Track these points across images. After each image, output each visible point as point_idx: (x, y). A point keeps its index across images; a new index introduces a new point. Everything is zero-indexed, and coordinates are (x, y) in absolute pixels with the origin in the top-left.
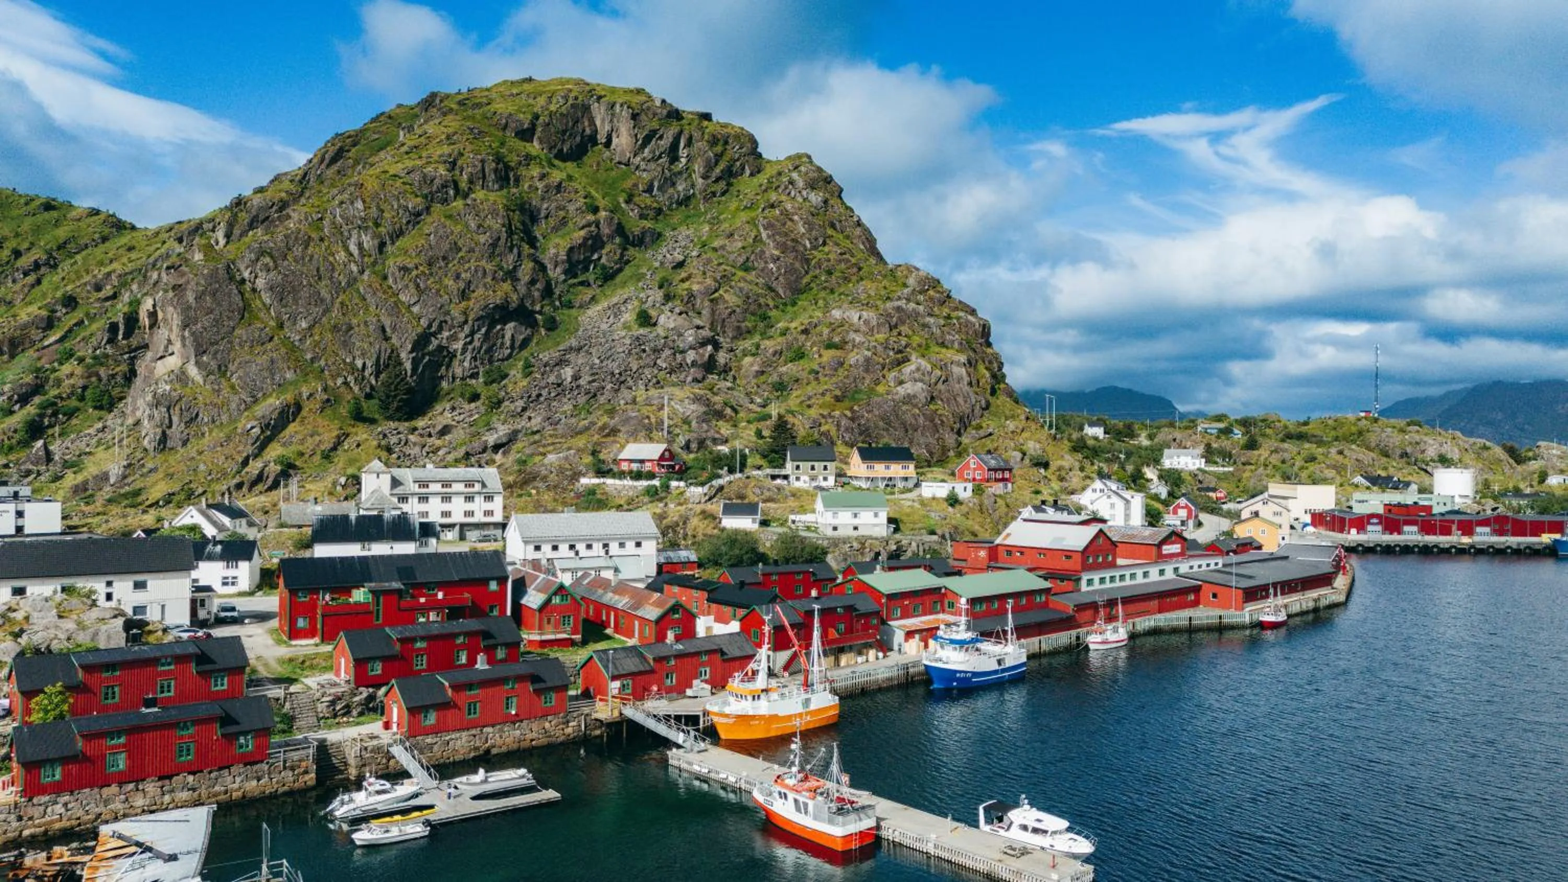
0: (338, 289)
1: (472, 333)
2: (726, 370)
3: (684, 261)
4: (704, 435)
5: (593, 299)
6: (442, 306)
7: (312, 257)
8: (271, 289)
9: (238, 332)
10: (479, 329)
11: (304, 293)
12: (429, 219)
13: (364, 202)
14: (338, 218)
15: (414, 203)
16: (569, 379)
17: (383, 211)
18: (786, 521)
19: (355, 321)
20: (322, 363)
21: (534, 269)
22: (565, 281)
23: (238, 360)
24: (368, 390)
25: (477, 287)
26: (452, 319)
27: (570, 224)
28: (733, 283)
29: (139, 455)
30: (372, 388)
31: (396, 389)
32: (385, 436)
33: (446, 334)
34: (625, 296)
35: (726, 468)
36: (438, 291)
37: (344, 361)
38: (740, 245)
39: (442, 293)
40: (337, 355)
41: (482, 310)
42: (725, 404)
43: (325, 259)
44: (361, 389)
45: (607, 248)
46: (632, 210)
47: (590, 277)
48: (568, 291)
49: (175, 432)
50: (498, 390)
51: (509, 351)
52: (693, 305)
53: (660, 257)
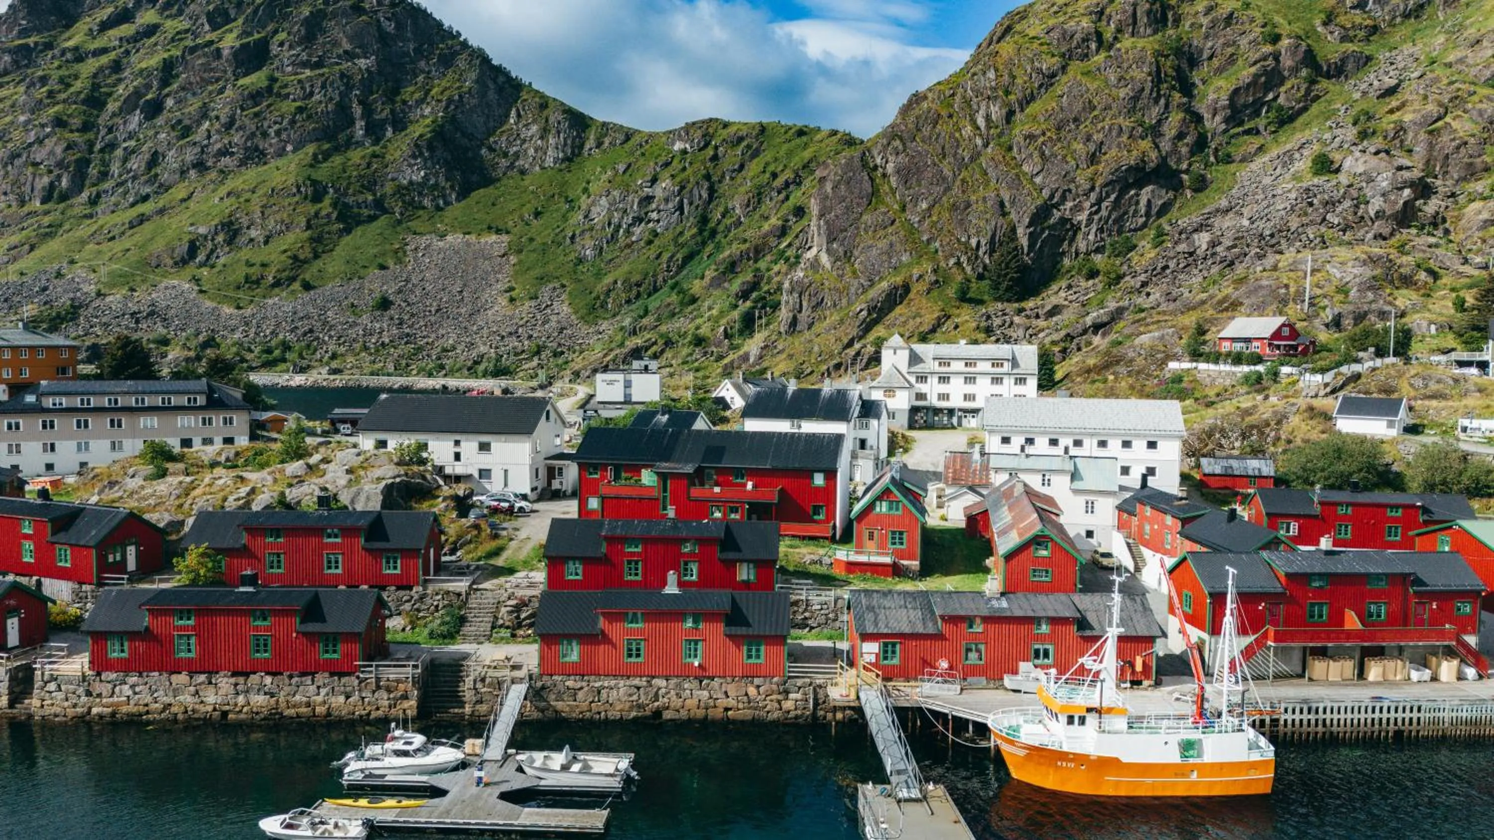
0: (962, 165)
1: (1099, 201)
2: (1437, 221)
3: (1398, 86)
4: (1366, 308)
5: (1261, 149)
6: (1067, 173)
7: (939, 135)
8: (898, 172)
9: (865, 217)
10: (1108, 196)
11: (928, 174)
12: (1064, 79)
13: (996, 70)
14: (969, 91)
15: (1048, 63)
16: (1204, 247)
17: (1014, 77)
18: (1453, 428)
19: (973, 198)
20: (937, 244)
21: (1184, 120)
22: (1225, 131)
23: (862, 245)
24: (981, 270)
25: (1109, 148)
26: (1077, 187)
27: (1240, 62)
28: (1470, 106)
29: (774, 337)
30: (985, 267)
31: (1007, 267)
32: (989, 317)
33: (1069, 204)
34: (1303, 141)
35: (1372, 349)
36: (1064, 157)
37: (958, 240)
39: (1069, 159)
40: (953, 235)
41: (1112, 174)
42: (1419, 266)
43: (952, 136)
44: (973, 269)
45: (1288, 85)
46: (1331, 33)
47: (1261, 122)
48: (1228, 143)
49: (804, 317)
50: (1122, 264)
51: (1144, 219)
52: (1402, 141)
53: (1364, 86)
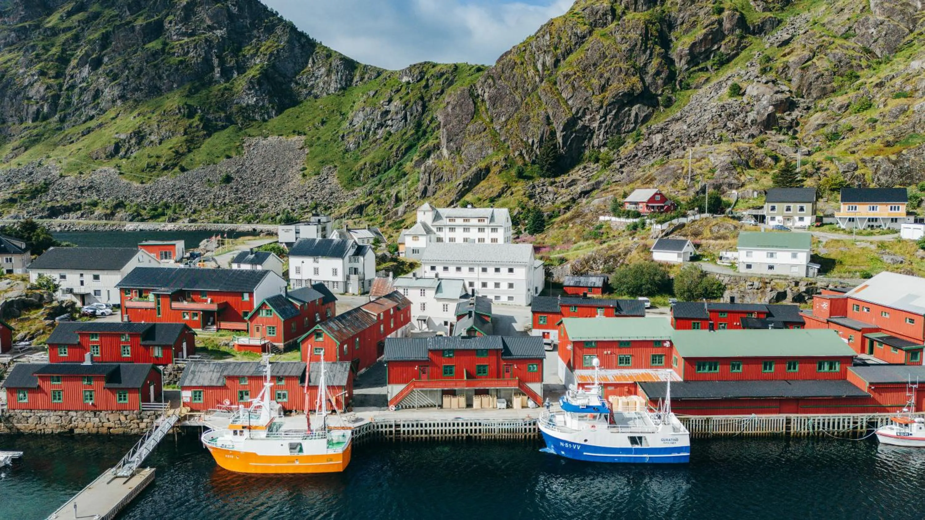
0: (527, 93)
1: (605, 115)
2: (792, 125)
3: (791, 39)
4: (721, 182)
5: (707, 80)
6: (587, 98)
7: (514, 75)
8: (490, 99)
9: (469, 127)
10: (611, 111)
11: (507, 100)
12: (591, 39)
13: (551, 34)
14: (534, 48)
15: (582, 29)
16: (658, 143)
18: (717, 257)
19: (532, 114)
20: (509, 143)
21: (661, 63)
22: (687, 69)
23: (466, 144)
24: (534, 158)
25: (613, 82)
26: (592, 106)
27: (698, 27)
28: (829, 51)
29: (413, 200)
30: (537, 156)
31: (548, 156)
32: (534, 187)
33: (588, 117)
34: (730, 75)
35: (696, 209)
36: (586, 88)
37: (522, 140)
38: (847, 16)
39: (588, 89)
40: (518, 137)
41: (614, 98)
42: (766, 154)
43: (522, 76)
44: (529, 157)
45: (727, 40)
46: (758, 6)
47: (709, 64)
48: (689, 77)
49: (431, 188)
50: (614, 154)
51: (633, 125)
52: (786, 74)
53: (772, 40)
